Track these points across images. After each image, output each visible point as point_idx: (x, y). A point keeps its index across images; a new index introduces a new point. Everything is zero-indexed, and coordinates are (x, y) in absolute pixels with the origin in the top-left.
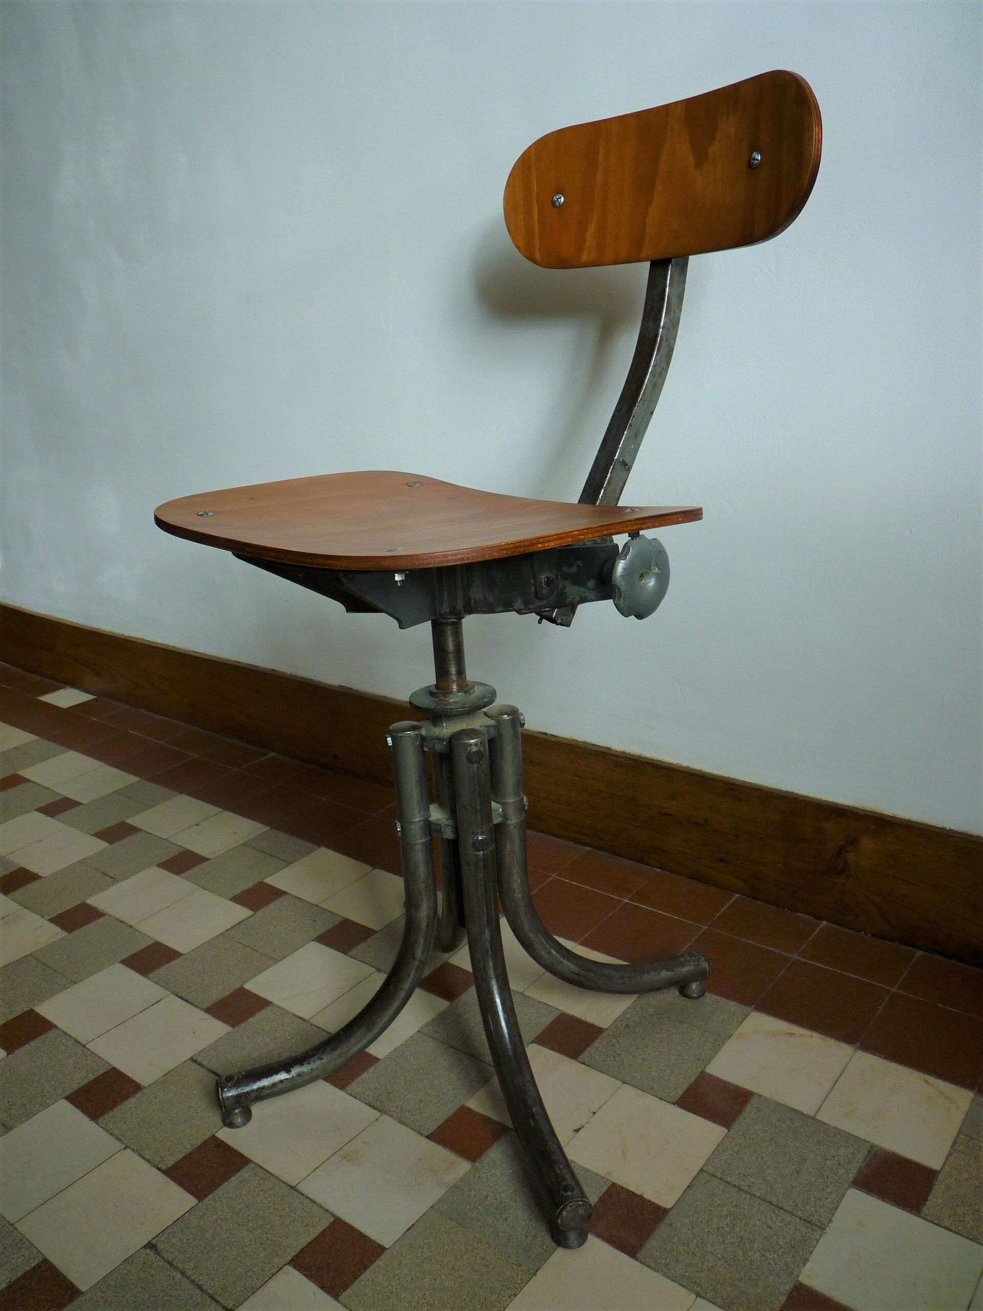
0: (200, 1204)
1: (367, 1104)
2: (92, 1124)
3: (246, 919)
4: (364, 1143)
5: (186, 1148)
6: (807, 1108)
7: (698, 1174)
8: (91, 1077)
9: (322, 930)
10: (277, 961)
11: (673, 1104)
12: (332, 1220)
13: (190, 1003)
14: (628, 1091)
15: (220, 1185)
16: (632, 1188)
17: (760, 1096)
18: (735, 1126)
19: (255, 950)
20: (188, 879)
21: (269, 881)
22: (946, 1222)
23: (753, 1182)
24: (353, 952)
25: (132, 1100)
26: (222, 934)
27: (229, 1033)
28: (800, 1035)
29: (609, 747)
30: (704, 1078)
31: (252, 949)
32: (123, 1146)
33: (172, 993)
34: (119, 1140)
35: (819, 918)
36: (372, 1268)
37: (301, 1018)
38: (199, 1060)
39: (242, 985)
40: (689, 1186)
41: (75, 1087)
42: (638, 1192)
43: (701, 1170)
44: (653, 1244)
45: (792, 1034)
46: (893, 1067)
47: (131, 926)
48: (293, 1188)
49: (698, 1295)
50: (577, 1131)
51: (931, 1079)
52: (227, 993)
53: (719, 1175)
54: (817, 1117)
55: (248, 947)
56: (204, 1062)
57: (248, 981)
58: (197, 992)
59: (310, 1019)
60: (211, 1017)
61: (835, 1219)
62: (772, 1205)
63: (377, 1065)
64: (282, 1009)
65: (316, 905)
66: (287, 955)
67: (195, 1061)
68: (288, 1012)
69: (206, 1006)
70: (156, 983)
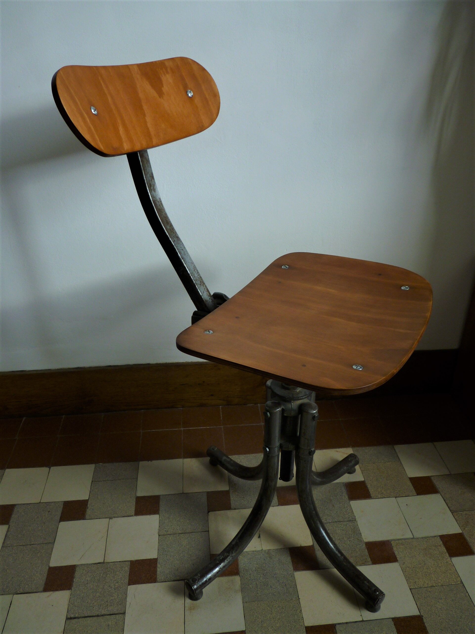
1: (174, 581)
3: (8, 531)
9: (59, 514)
11: (278, 506)
13: (30, 593)
16: (296, 546)
19: (33, 544)
26: (2, 547)
27: (71, 594)
31: (31, 545)
33: (14, 594)
37: (99, 563)
39: (49, 566)
42: (300, 546)
44: (320, 560)
46: (326, 451)
50: (259, 537)
51: (338, 450)
52: (46, 575)
55: (27, 545)
56: (77, 615)
57: (49, 562)
58: (28, 585)
59: (104, 561)
60: (51, 592)
61: (355, 515)
62: (337, 522)
63: (158, 561)
64: (84, 565)
65: (40, 503)
66: (55, 537)
67: (71, 618)
68: (90, 564)
69: (41, 589)
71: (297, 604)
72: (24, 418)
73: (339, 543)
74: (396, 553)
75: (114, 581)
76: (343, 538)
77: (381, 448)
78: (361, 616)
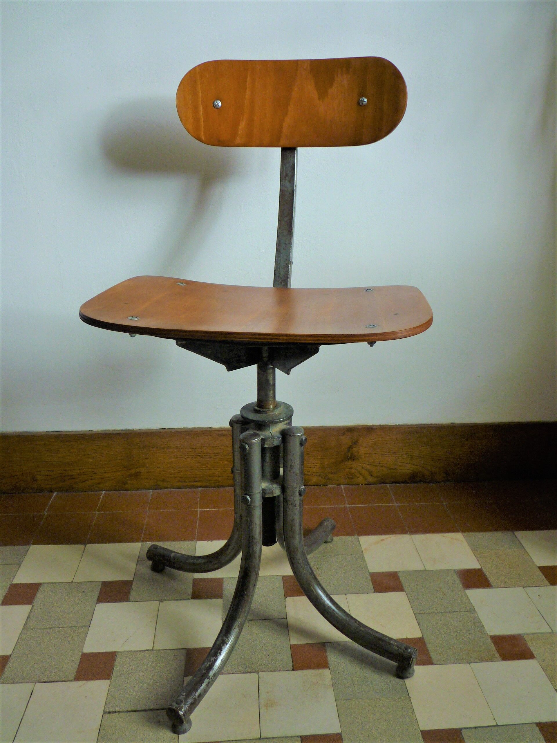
1: (244, 673)
3: (31, 611)
4: (267, 692)
7: (415, 616)
9: (95, 594)
10: (87, 627)
11: (374, 593)
12: (299, 739)
13: (57, 682)
14: (351, 597)
17: (400, 571)
18: (405, 589)
19: (62, 627)
21: (17, 581)
22: (502, 585)
23: (436, 608)
26: (23, 629)
27: (110, 684)
28: (387, 539)
30: (373, 575)
31: (60, 628)
33: (36, 683)
35: (338, 484)
37: (146, 650)
38: (111, 710)
39: (82, 652)
40: (418, 623)
42: (405, 637)
44: (433, 654)
45: (383, 540)
46: (429, 535)
48: (260, 738)
49: (469, 663)
51: (444, 534)
52: (78, 662)
53: (422, 612)
54: (427, 569)
55: (55, 628)
56: (117, 709)
57: (83, 648)
58: (55, 673)
59: (153, 648)
60: (84, 682)
61: (474, 605)
62: (451, 612)
64: (128, 652)
65: (72, 582)
66: (90, 620)
67: (109, 712)
68: (134, 651)
69: (72, 677)
70: (14, 683)
71: (408, 703)
72: (55, 494)
73: (456, 635)
74: (532, 649)
75: (166, 671)
76: (461, 631)
77: (499, 535)
78: (494, 719)
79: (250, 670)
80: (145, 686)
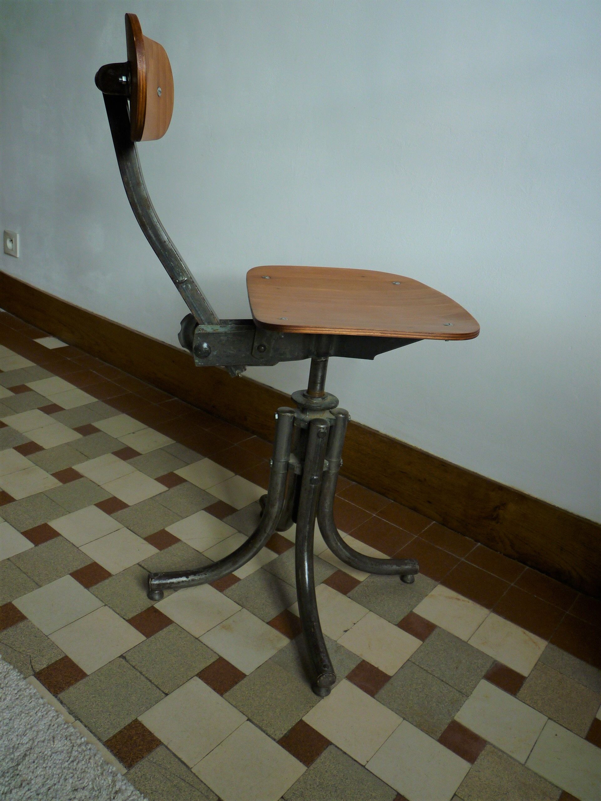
0: (147, 640)
1: (235, 602)
2: (86, 590)
3: (165, 492)
4: (234, 621)
5: (138, 610)
6: (464, 638)
7: (407, 661)
8: (83, 565)
9: (208, 505)
10: (183, 518)
11: (395, 625)
12: (218, 657)
13: (135, 533)
14: (372, 616)
15: (157, 632)
16: (373, 664)
17: (440, 628)
18: (427, 641)
19: (170, 510)
20: (130, 464)
21: (176, 472)
22: (528, 702)
23: (434, 670)
24: (225, 520)
25: (107, 582)
26: (151, 498)
27: (158, 553)
28: (463, 600)
29: (378, 430)
30: (412, 615)
31: (168, 509)
32: (104, 604)
33: (125, 527)
34: (101, 601)
35: (478, 541)
36: (240, 683)
37: (197, 551)
38: (143, 565)
39: (164, 528)
40: (402, 667)
41: (75, 569)
42: (376, 666)
43: (408, 660)
44: (383, 692)
45: (459, 599)
46: (509, 623)
47: (99, 486)
48: (197, 639)
49: (404, 719)
50: (346, 631)
51: (527, 632)
52: (156, 531)
53: (417, 663)
54: (469, 643)
55: (166, 507)
56: (146, 567)
57: (167, 527)
58: (140, 528)
59: (202, 552)
60: (147, 543)
61: (473, 693)
62: (443, 682)
63: (240, 582)
64: (187, 544)
65: (204, 490)
66: (188, 516)
67: (140, 565)
68: (190, 547)
69: (145, 536)
70: (116, 520)
72: (255, 436)
73: (423, 697)
74: (481, 757)
76: (432, 698)
78: (368, 762)
79: (241, 603)
80: (174, 567)
